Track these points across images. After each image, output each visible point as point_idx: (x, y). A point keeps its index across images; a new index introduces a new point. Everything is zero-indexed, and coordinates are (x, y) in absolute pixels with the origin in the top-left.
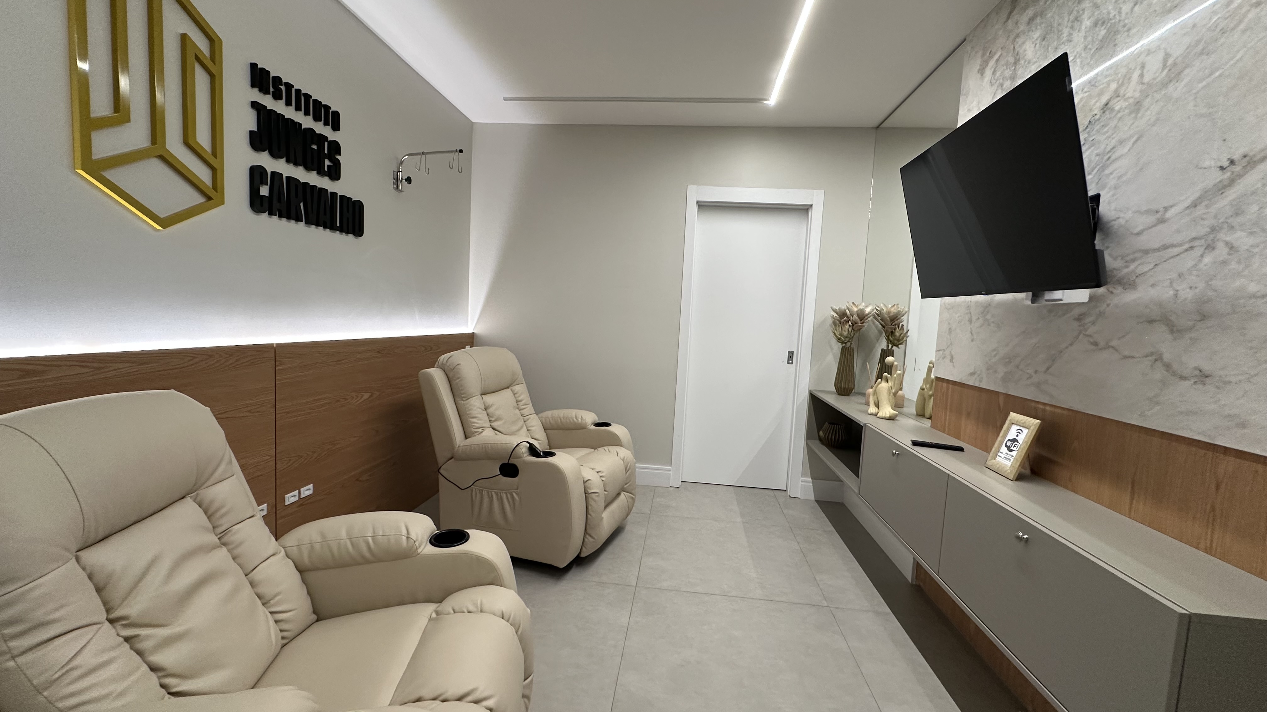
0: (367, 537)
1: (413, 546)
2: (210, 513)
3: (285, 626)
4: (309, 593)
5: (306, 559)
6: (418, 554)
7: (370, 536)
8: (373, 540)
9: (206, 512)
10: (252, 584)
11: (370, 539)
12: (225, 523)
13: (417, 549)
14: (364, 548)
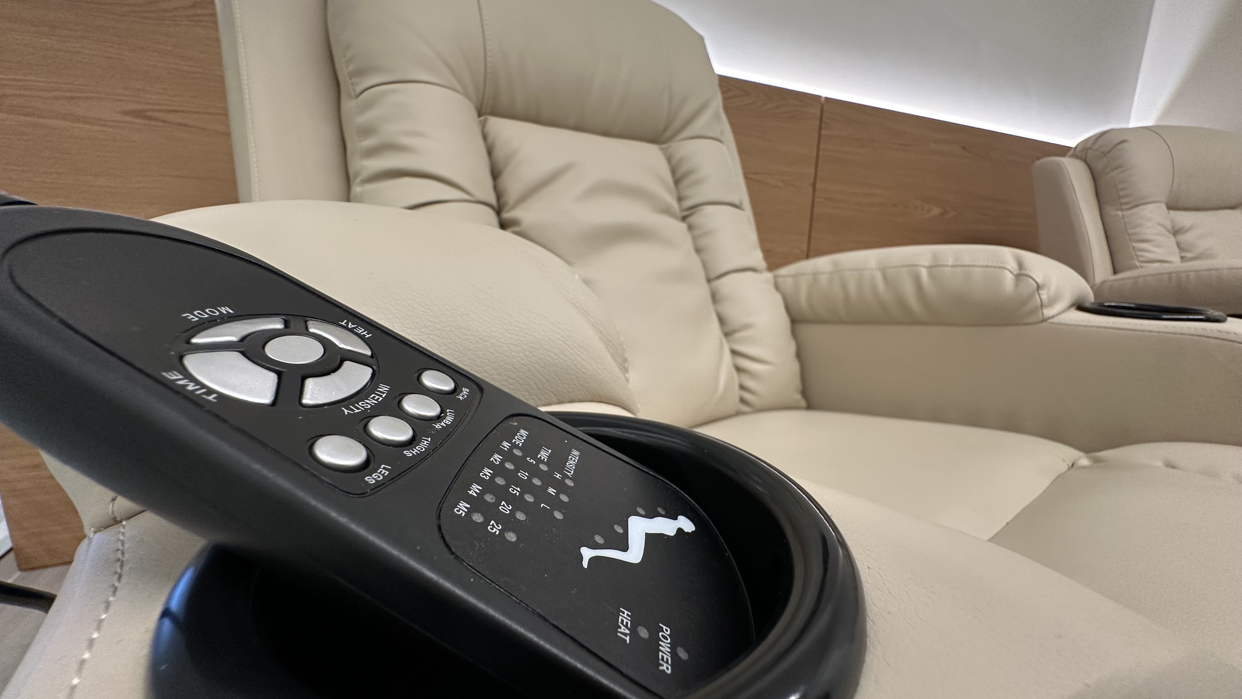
0: (919, 268)
1: (1031, 297)
2: (679, 174)
3: (750, 383)
4: (799, 355)
5: (803, 299)
6: (1044, 320)
7: (924, 267)
8: (931, 275)
9: (673, 171)
10: (715, 298)
11: (924, 273)
12: (696, 196)
13: (1042, 306)
14: (909, 290)
